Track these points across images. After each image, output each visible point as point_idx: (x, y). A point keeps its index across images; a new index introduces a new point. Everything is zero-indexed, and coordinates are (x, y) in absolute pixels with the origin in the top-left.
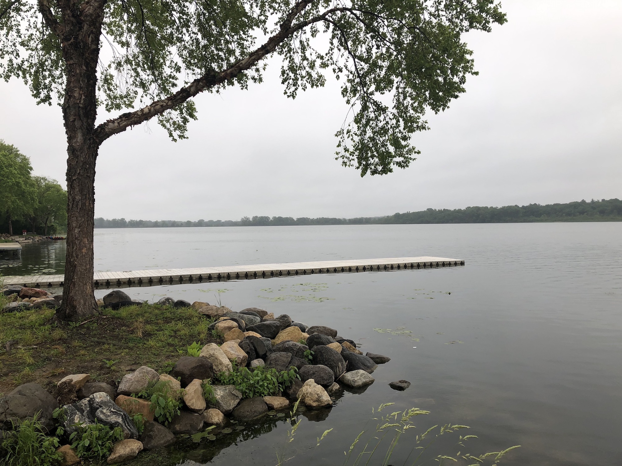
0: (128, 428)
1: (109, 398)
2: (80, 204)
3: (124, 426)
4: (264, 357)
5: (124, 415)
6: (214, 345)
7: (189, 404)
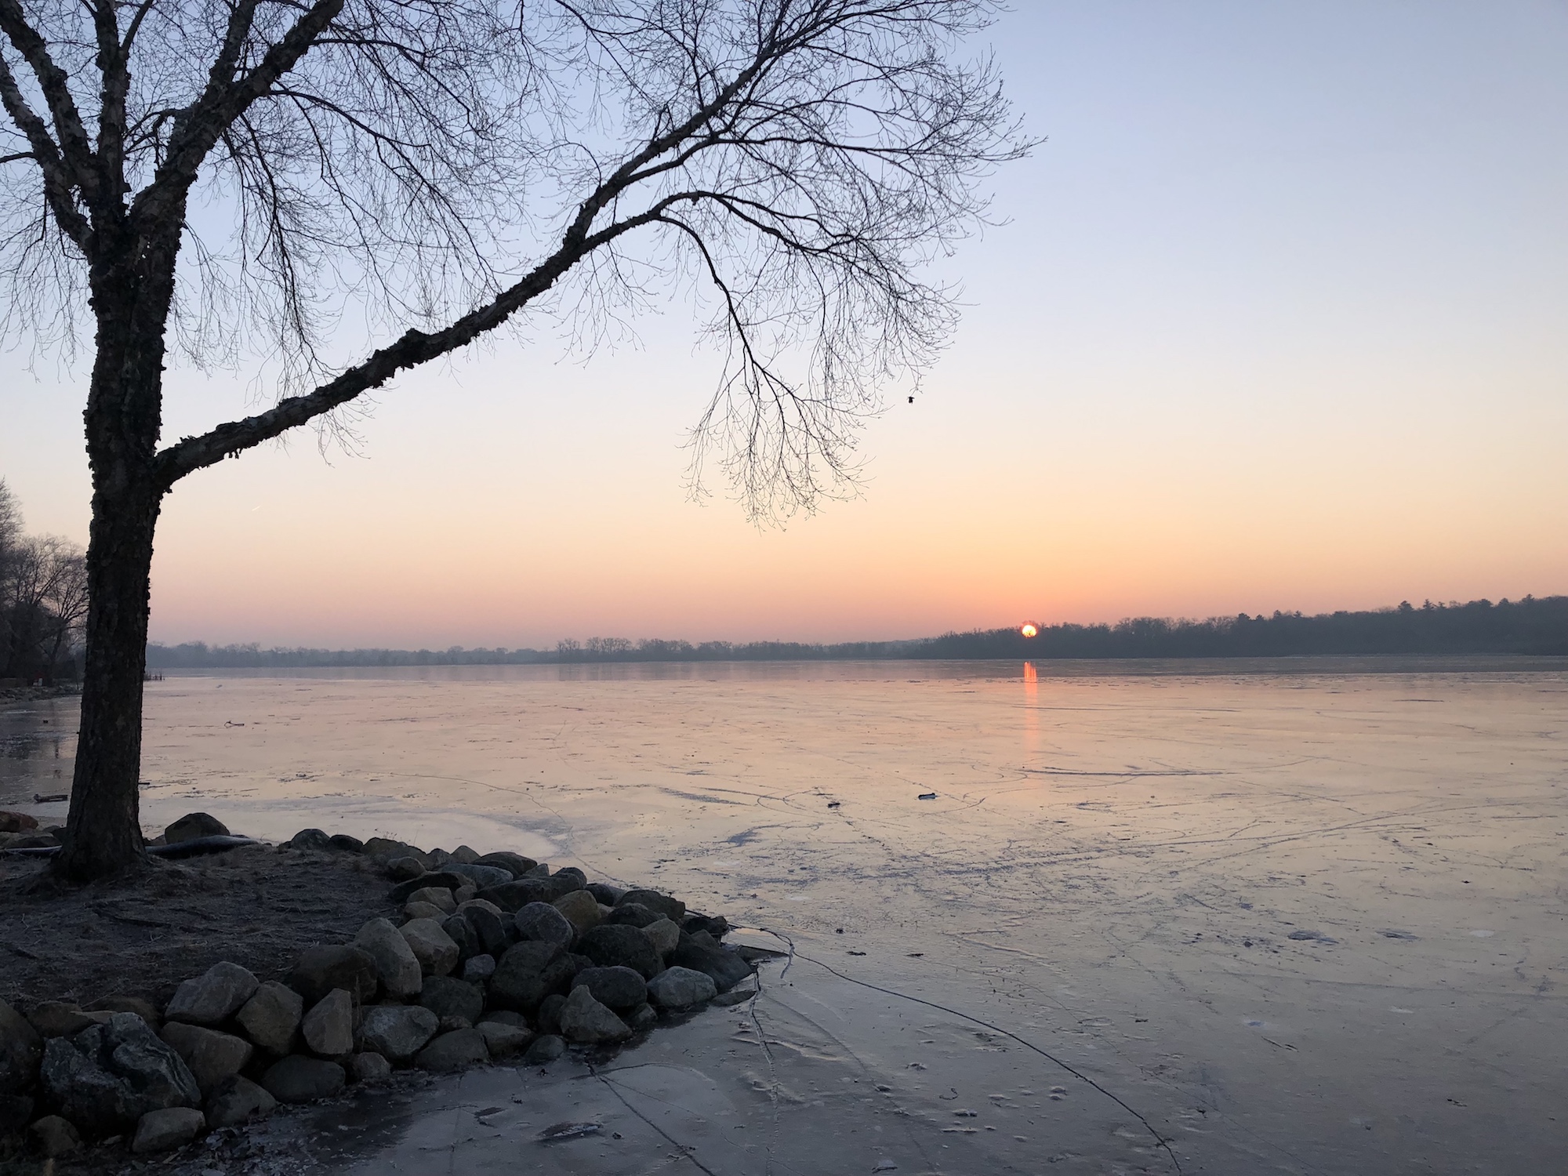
0: (179, 1085)
1: (143, 1023)
2: (116, 619)
3: (170, 1081)
4: (497, 953)
5: (173, 1057)
6: (386, 922)
7: (313, 1043)
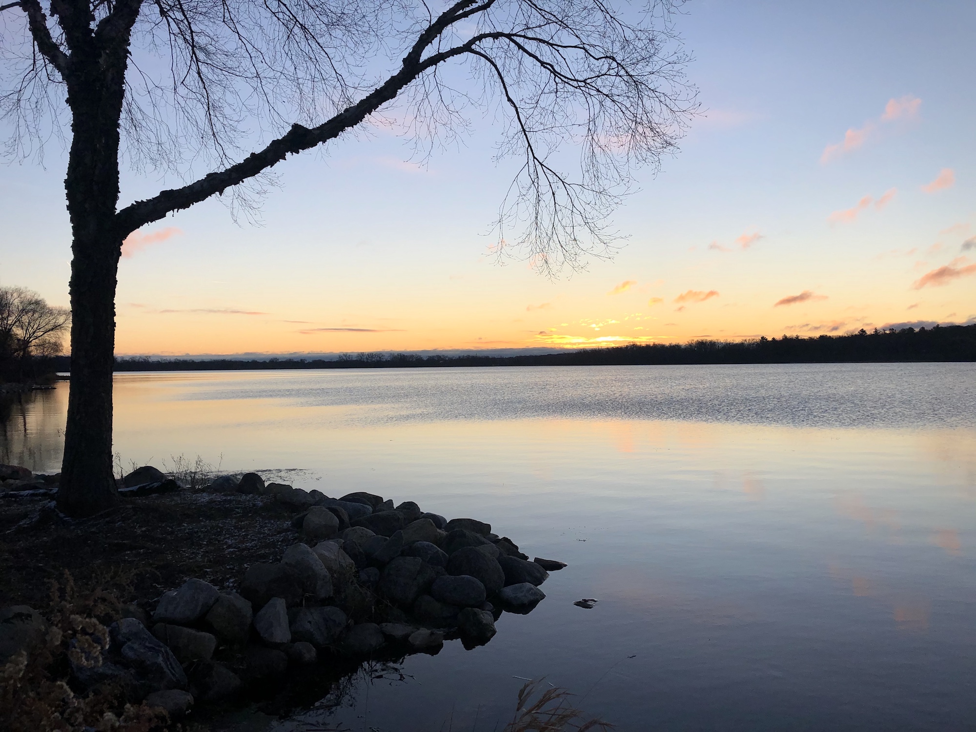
1: (142, 626)
2: (92, 329)
3: (166, 670)
4: (380, 566)
5: (166, 652)
6: (304, 546)
7: (264, 635)
